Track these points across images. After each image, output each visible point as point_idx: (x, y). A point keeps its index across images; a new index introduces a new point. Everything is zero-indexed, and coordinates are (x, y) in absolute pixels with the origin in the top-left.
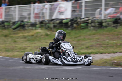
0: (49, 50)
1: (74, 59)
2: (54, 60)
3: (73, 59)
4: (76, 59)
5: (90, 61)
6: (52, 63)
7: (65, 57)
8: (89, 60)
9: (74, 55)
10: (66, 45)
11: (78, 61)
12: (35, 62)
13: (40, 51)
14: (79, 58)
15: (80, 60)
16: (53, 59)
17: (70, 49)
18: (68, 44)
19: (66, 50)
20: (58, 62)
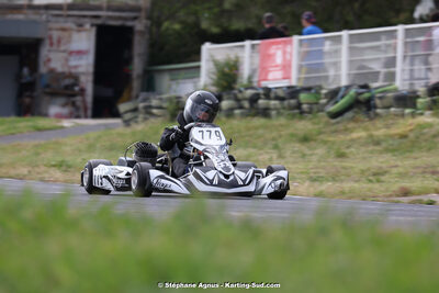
0: (160, 152)
1: (227, 177)
2: (163, 181)
3: (222, 177)
4: (231, 178)
5: (279, 182)
6: (157, 190)
7: (198, 170)
8: (275, 180)
9: (229, 164)
10: (206, 134)
11: (240, 183)
12: (112, 189)
13: (132, 157)
14: (242, 175)
15: (244, 181)
16: (162, 177)
17: (217, 148)
18: (213, 133)
19: (205, 150)
20: (177, 186)
